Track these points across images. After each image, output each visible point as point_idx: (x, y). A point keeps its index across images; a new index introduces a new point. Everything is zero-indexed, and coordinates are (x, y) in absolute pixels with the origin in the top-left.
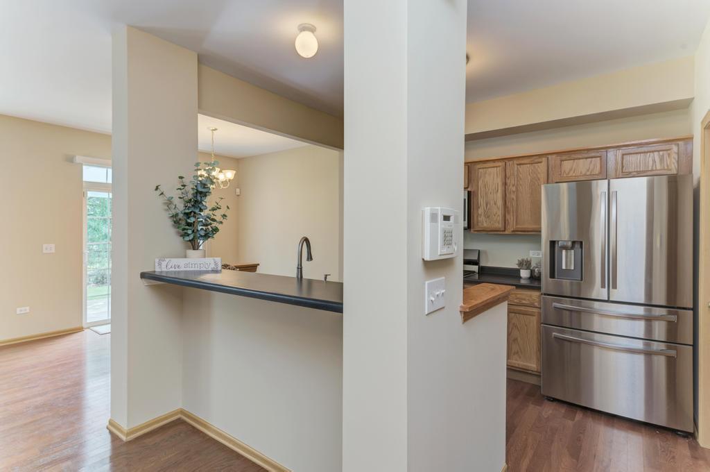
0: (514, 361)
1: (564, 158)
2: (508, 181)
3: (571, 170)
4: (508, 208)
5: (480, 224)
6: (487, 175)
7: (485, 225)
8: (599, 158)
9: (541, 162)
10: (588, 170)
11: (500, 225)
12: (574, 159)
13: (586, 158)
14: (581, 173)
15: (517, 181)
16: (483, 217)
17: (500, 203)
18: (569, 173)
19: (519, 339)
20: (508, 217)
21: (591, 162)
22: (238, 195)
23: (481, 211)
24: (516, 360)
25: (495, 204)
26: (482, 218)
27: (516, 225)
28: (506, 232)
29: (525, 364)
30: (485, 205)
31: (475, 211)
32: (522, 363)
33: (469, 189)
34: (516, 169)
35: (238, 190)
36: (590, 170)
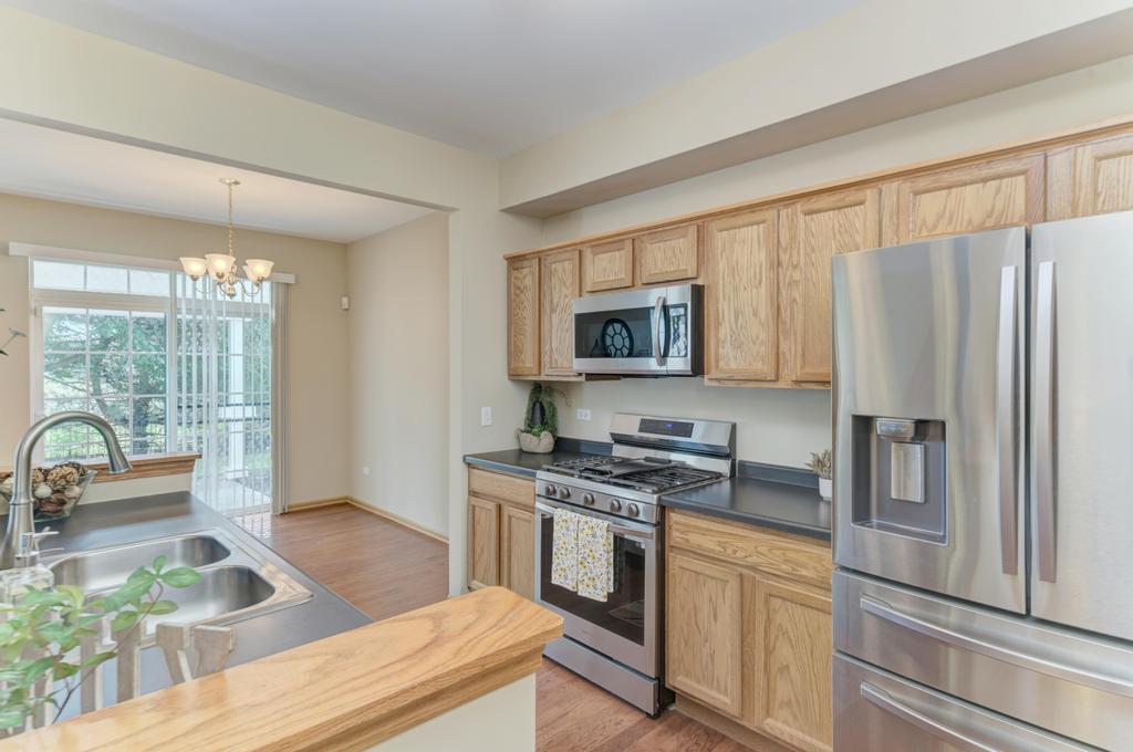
0: (780, 725)
1: (922, 183)
2: (784, 258)
3: (940, 216)
4: (784, 323)
5: (721, 364)
6: (736, 245)
7: (733, 365)
8: (1021, 178)
9: (862, 203)
10: (989, 216)
11: (763, 367)
12: (950, 187)
13: (985, 180)
14: (970, 222)
15: (807, 254)
16: (728, 345)
17: (765, 311)
18: (935, 227)
19: (793, 669)
20: (784, 346)
21: (998, 190)
22: (347, 310)
23: (724, 332)
24: (785, 722)
25: (755, 314)
26: (727, 350)
27: (802, 367)
28: (781, 385)
29: (808, 739)
30: (733, 319)
31: (713, 333)
32: (800, 735)
33: (699, 282)
34: (802, 226)
35: (345, 300)
36: (995, 216)
